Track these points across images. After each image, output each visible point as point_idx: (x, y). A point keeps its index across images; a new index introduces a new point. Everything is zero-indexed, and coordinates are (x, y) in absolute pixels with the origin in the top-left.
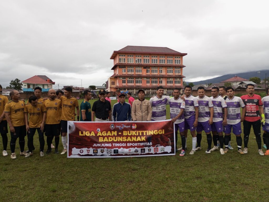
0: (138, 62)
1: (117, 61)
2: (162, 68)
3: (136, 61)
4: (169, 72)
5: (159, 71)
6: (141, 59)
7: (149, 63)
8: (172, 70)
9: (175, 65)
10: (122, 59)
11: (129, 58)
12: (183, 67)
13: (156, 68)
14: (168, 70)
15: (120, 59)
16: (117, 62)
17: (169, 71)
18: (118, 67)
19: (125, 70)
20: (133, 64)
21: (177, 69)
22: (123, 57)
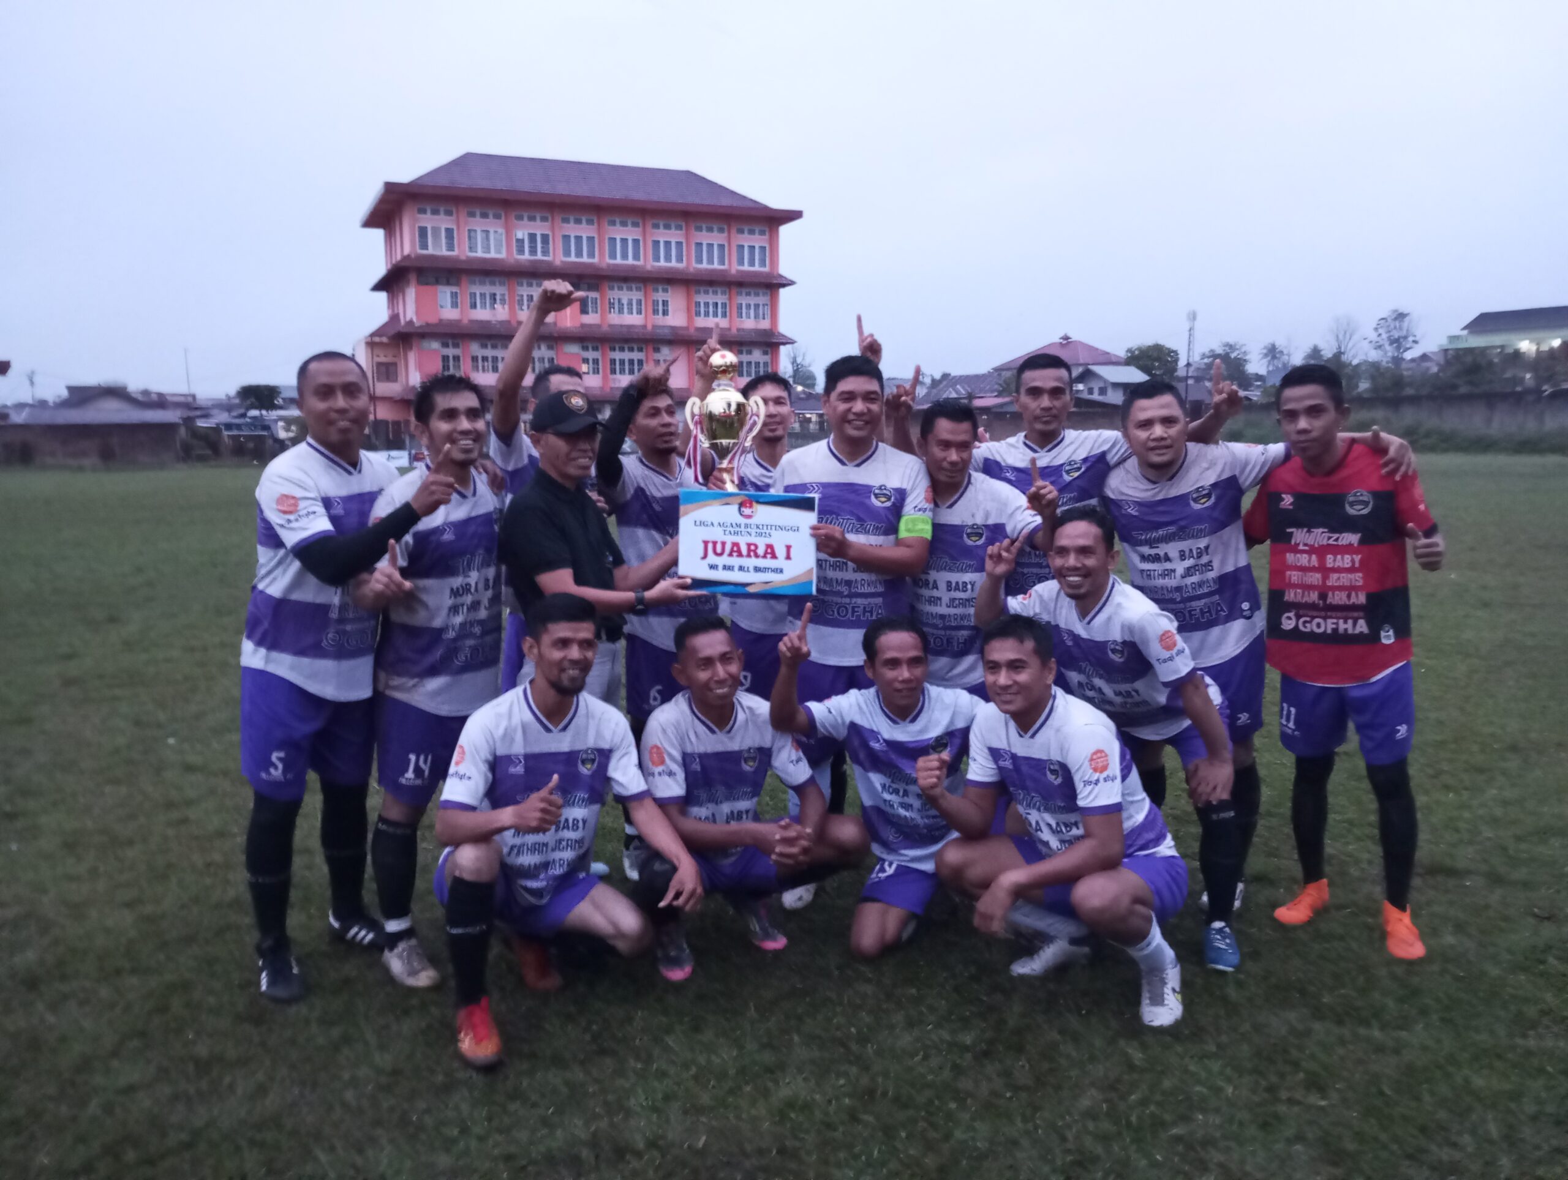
0: (533, 251)
1: (407, 245)
2: (665, 291)
3: (520, 242)
4: (707, 314)
5: (650, 303)
6: (547, 236)
7: (596, 260)
8: (721, 299)
9: (738, 271)
10: (436, 231)
11: (478, 224)
12: (784, 285)
13: (634, 286)
14: (701, 299)
15: (423, 232)
16: (407, 251)
17: (707, 304)
18: (413, 278)
19: (454, 295)
20: (502, 260)
21: (748, 294)
22: (443, 222)
